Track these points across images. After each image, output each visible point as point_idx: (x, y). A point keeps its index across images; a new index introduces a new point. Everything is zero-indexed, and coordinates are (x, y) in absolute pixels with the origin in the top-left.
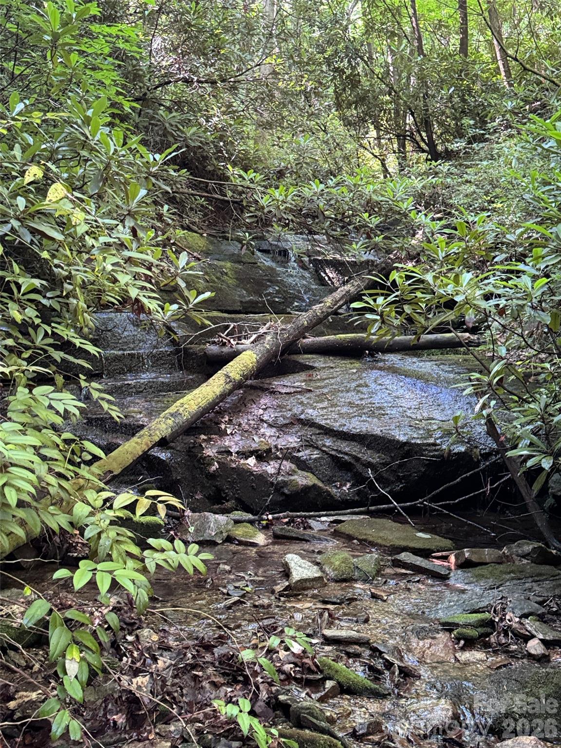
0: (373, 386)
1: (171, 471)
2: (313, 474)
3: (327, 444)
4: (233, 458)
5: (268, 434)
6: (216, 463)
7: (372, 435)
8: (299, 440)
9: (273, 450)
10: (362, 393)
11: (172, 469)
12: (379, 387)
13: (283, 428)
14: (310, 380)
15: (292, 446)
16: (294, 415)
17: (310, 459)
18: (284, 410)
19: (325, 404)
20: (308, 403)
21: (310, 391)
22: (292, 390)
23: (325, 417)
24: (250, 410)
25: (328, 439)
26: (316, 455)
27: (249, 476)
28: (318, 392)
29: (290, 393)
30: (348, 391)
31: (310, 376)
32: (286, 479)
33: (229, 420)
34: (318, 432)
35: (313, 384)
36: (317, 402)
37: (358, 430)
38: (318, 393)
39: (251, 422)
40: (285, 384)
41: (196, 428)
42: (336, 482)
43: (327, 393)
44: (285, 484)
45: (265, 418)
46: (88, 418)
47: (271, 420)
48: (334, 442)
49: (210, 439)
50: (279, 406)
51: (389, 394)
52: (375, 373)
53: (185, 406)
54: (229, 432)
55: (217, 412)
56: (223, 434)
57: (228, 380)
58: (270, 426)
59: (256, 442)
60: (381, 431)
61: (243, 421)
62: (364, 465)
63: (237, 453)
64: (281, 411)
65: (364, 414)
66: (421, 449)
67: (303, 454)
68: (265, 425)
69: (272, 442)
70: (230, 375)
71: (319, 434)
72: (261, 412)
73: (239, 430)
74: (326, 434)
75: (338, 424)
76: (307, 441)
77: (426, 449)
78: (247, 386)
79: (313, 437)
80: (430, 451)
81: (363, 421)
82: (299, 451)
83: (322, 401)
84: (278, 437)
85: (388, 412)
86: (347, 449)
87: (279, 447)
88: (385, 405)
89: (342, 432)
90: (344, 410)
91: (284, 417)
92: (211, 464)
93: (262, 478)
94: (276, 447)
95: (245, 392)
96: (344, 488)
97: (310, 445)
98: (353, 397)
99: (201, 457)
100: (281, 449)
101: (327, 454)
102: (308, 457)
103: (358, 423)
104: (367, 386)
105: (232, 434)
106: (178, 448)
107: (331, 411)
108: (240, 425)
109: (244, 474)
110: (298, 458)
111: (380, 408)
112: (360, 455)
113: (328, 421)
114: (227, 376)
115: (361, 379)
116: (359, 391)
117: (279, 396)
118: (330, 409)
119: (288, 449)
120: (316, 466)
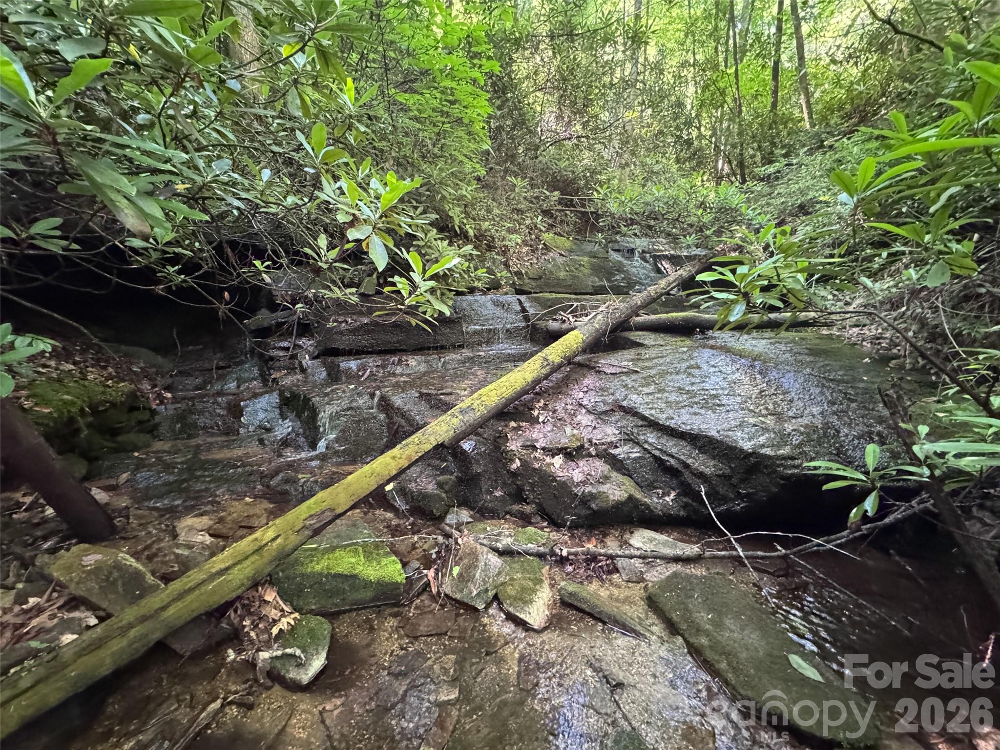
0: (705, 367)
1: (471, 463)
2: (630, 477)
3: (650, 440)
4: (537, 455)
5: (584, 423)
6: (517, 461)
7: (706, 436)
8: (618, 432)
9: (586, 446)
10: (693, 376)
11: (473, 461)
12: (712, 370)
13: (602, 416)
14: (639, 359)
15: (609, 440)
16: (616, 401)
17: (628, 458)
18: (606, 393)
19: (652, 388)
20: (633, 387)
21: (637, 372)
22: (618, 370)
23: (650, 406)
24: (570, 392)
25: (651, 433)
26: (636, 453)
27: (552, 481)
28: (645, 373)
29: (616, 374)
30: (677, 373)
31: (638, 354)
32: (594, 491)
33: (545, 404)
34: (640, 423)
35: (641, 364)
36: (643, 386)
37: (688, 427)
38: (644, 376)
39: (569, 407)
40: (611, 362)
41: (508, 413)
42: (657, 488)
43: (655, 375)
44: (592, 497)
45: (584, 403)
46: (420, 393)
47: (590, 405)
48: (659, 438)
49: (519, 428)
50: (602, 389)
51: (724, 378)
52: (707, 353)
53: (483, 399)
54: (541, 420)
55: (537, 394)
56: (534, 421)
57: (546, 363)
58: (589, 412)
59: (567, 437)
60: (718, 432)
61: (559, 406)
62: (694, 475)
63: (543, 449)
64: (602, 395)
65: (696, 403)
66: (774, 464)
67: (620, 452)
68: (584, 411)
69: (586, 434)
70: (550, 357)
71: (642, 426)
72: (581, 395)
73: (552, 418)
74: (649, 426)
75: (664, 416)
76: (627, 434)
77: (782, 465)
78: (574, 363)
79: (635, 430)
80: (785, 467)
81: (695, 414)
82: (616, 447)
83: (648, 385)
84: (595, 428)
85: (724, 402)
86: (674, 451)
87: (594, 441)
88: (720, 392)
89: (669, 427)
90: (673, 397)
91: (605, 403)
92: (512, 461)
93: (565, 487)
94: (590, 441)
95: (571, 370)
96: (667, 498)
97: (630, 439)
98: (682, 380)
99: (504, 451)
100: (596, 444)
101: (650, 453)
102: (626, 456)
103: (688, 417)
104: (699, 367)
105: (544, 423)
106: (485, 436)
107: (658, 398)
108: (554, 411)
109: (546, 478)
110: (614, 456)
111: (715, 396)
112: (690, 461)
113: (653, 412)
114: (546, 359)
115: (692, 359)
116: (689, 374)
117: (604, 376)
118: (657, 395)
119: (603, 444)
120: (635, 468)
